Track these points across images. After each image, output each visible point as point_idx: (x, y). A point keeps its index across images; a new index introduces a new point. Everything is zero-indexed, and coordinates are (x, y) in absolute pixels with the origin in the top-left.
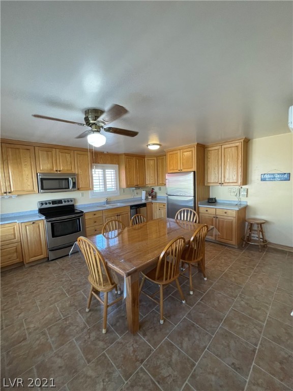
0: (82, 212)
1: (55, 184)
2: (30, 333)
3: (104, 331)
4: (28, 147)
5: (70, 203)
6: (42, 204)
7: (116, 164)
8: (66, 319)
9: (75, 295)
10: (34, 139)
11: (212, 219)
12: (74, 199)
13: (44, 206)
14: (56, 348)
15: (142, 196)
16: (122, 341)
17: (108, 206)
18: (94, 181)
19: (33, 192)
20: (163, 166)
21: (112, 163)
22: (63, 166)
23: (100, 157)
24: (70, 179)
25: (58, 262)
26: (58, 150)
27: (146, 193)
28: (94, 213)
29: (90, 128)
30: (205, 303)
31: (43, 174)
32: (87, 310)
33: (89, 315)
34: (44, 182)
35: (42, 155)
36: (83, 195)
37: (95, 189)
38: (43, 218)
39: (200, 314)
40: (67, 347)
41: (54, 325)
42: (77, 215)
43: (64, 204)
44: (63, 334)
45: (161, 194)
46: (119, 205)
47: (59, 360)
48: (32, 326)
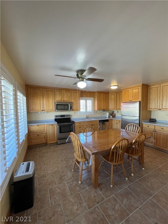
0: (74, 122)
1: (62, 107)
2: (48, 175)
3: (80, 182)
4: (52, 90)
5: (69, 117)
6: (56, 117)
7: (92, 97)
8: (63, 172)
9: (68, 163)
10: (55, 86)
11: (152, 132)
12: (71, 115)
13: (57, 118)
14: (58, 184)
15: (107, 115)
16: (89, 190)
17: (87, 120)
18: (81, 106)
19: (53, 111)
20: (120, 98)
21: (90, 97)
22: (66, 98)
23: (84, 94)
24: (69, 105)
25: (61, 145)
26: (64, 91)
27: (109, 114)
28: (80, 123)
29: (79, 79)
30: (141, 183)
31: (58, 102)
32: (73, 170)
33: (73, 173)
34: (58, 106)
35: (57, 93)
36: (75, 113)
37: (81, 110)
38: (56, 123)
39: (137, 188)
40: (62, 185)
41: (58, 174)
42: (71, 123)
43: (66, 117)
44: (61, 179)
45: (118, 115)
46: (93, 119)
47: (58, 190)
48: (48, 172)
